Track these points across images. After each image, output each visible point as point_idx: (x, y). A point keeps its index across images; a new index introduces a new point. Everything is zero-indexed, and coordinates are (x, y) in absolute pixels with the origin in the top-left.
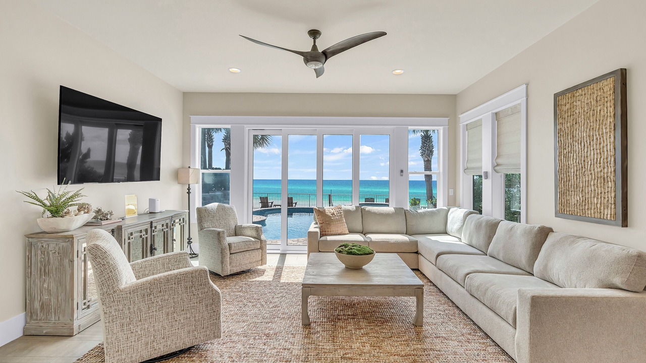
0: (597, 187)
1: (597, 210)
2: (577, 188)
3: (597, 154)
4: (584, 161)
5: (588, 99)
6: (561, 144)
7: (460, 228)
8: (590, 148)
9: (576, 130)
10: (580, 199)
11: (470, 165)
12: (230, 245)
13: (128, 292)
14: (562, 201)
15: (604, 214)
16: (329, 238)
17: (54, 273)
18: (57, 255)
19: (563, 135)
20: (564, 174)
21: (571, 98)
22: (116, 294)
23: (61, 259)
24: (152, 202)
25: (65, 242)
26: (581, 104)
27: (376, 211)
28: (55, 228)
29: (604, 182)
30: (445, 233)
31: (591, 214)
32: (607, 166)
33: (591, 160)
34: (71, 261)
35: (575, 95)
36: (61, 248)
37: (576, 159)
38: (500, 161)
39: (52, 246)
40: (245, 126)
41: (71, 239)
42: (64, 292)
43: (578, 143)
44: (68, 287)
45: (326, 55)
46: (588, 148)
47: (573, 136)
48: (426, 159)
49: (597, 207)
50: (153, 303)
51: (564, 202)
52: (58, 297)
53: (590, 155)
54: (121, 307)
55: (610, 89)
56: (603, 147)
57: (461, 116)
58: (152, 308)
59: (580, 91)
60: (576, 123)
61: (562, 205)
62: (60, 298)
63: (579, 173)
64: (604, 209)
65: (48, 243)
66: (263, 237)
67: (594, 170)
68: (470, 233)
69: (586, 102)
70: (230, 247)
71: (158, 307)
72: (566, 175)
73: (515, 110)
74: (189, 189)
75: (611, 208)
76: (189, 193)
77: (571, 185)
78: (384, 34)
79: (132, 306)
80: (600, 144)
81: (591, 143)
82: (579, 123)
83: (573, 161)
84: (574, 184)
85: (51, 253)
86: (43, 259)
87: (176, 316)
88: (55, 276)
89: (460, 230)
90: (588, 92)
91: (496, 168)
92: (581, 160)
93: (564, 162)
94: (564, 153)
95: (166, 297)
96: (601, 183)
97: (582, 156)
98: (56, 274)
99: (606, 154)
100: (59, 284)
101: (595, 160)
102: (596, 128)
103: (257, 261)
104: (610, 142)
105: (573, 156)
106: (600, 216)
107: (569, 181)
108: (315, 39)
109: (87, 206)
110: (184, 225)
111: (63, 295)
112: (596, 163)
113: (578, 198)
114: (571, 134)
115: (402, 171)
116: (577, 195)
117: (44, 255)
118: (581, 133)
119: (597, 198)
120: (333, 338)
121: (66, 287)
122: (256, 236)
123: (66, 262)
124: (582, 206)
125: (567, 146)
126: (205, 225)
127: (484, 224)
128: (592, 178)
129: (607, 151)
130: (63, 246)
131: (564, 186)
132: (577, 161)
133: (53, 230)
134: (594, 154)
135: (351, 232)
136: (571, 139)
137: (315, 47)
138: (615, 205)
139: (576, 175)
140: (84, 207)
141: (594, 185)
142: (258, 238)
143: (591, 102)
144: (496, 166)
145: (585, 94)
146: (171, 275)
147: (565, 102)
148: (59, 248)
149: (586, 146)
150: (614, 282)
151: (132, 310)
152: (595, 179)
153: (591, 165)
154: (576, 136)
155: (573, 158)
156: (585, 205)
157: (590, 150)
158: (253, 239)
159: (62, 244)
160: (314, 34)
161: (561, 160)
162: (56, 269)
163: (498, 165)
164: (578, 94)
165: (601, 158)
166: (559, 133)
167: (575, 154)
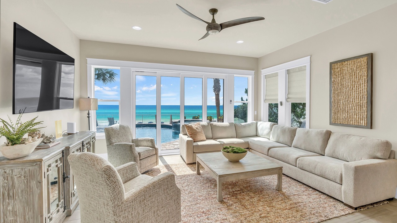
0: (357, 110)
1: (356, 121)
2: (344, 110)
3: (357, 94)
4: (349, 97)
5: (351, 66)
6: (334, 88)
7: (269, 133)
8: (353, 91)
9: (344, 81)
10: (346, 116)
11: (267, 98)
12: (139, 154)
13: (131, 201)
14: (334, 117)
15: (360, 123)
16: (199, 143)
17: (20, 195)
18: (23, 178)
19: (336, 84)
20: (336, 103)
21: (341, 65)
22: (123, 205)
23: (27, 182)
25: (33, 166)
26: (347, 69)
27: (220, 125)
28: (19, 155)
29: (361, 108)
30: (257, 136)
31: (353, 123)
32: (363, 100)
33: (353, 97)
34: (40, 182)
35: (344, 64)
36: (27, 172)
37: (344, 96)
38: (290, 96)
39: (16, 171)
40: (132, 68)
41: (39, 163)
42: (32, 210)
43: (345, 88)
44: (36, 206)
45: (222, 26)
46: (351, 90)
47: (342, 85)
48: (217, 93)
49: (356, 120)
50: (146, 206)
51: (336, 117)
52: (25, 216)
53: (353, 94)
54: (126, 214)
55: (365, 62)
56: (361, 90)
57: (262, 70)
58: (146, 210)
59: (347, 62)
60: (344, 78)
61: (334, 119)
62: (27, 217)
63: (346, 103)
64: (360, 120)
65: (12, 168)
66: (156, 146)
67: (355, 102)
68: (277, 136)
69: (350, 68)
70: (139, 155)
71: (149, 209)
72: (337, 104)
73: (301, 69)
74: (89, 114)
75: (365, 120)
76: (89, 117)
77: (340, 109)
78: (263, 19)
79: (134, 211)
80: (358, 89)
81: (353, 88)
82: (346, 78)
83: (342, 97)
84: (342, 109)
85: (15, 177)
86: (6, 184)
87: (159, 213)
88: (21, 198)
89: (268, 134)
90: (351, 63)
91: (288, 100)
92: (347, 97)
93: (336, 97)
94: (336, 93)
95: (153, 200)
96: (359, 108)
97: (347, 95)
98: (22, 196)
99: (362, 94)
100: (26, 205)
101: (355, 97)
102: (356, 81)
103: (154, 163)
104: (365, 88)
105: (342, 94)
106: (358, 124)
107: (339, 107)
108: (213, 15)
109: (38, 132)
111: (31, 213)
112: (356, 98)
113: (345, 115)
114: (340, 84)
115: (231, 101)
116: (344, 114)
117: (7, 180)
118: (347, 83)
119: (357, 115)
120: (244, 207)
121: (33, 206)
122: (151, 146)
123: (33, 183)
124: (347, 119)
125: (338, 89)
126: (113, 141)
127: (287, 130)
128: (353, 106)
129: (363, 92)
130: (29, 170)
131: (336, 109)
132: (345, 97)
133: (16, 157)
134: (355, 94)
135: (208, 138)
136: (340, 86)
137: (213, 20)
138: (367, 119)
139: (344, 104)
140: (36, 133)
141: (355, 109)
142: (153, 147)
143: (353, 68)
144: (287, 99)
145: (350, 64)
146: (155, 182)
147: (337, 67)
148: (25, 172)
149: (350, 90)
150: (377, 156)
151: (133, 215)
152: (355, 106)
153: (353, 99)
154: (344, 85)
155: (342, 96)
156: (349, 119)
157: (353, 92)
158: (151, 148)
159: (28, 168)
160: (214, 11)
161: (334, 96)
162: (22, 191)
163: (288, 98)
164: (345, 64)
165: (359, 96)
166: (333, 83)
167: (343, 94)
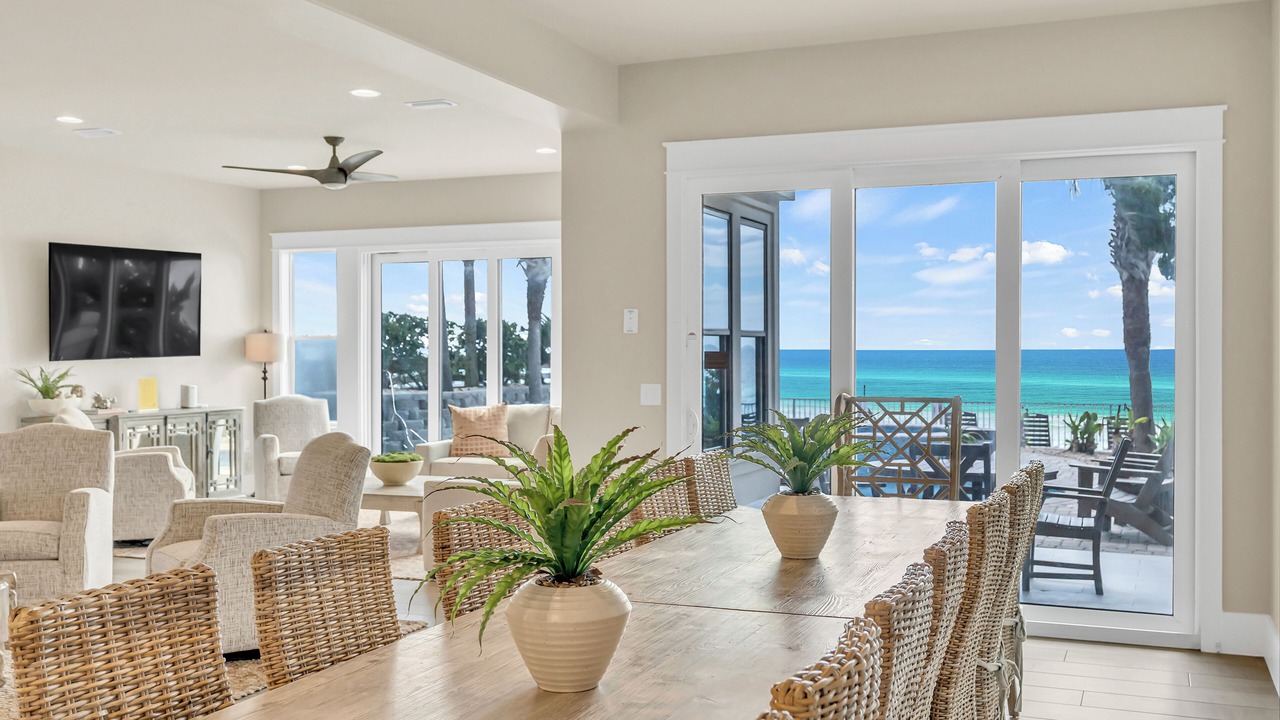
12: (280, 459)
24: (185, 392)
40: (359, 248)
70: (279, 464)
74: (264, 372)
76: (265, 379)
108: (334, 146)
109: (81, 388)
110: (235, 432)
137: (334, 158)
140: (78, 389)
160: (332, 141)
